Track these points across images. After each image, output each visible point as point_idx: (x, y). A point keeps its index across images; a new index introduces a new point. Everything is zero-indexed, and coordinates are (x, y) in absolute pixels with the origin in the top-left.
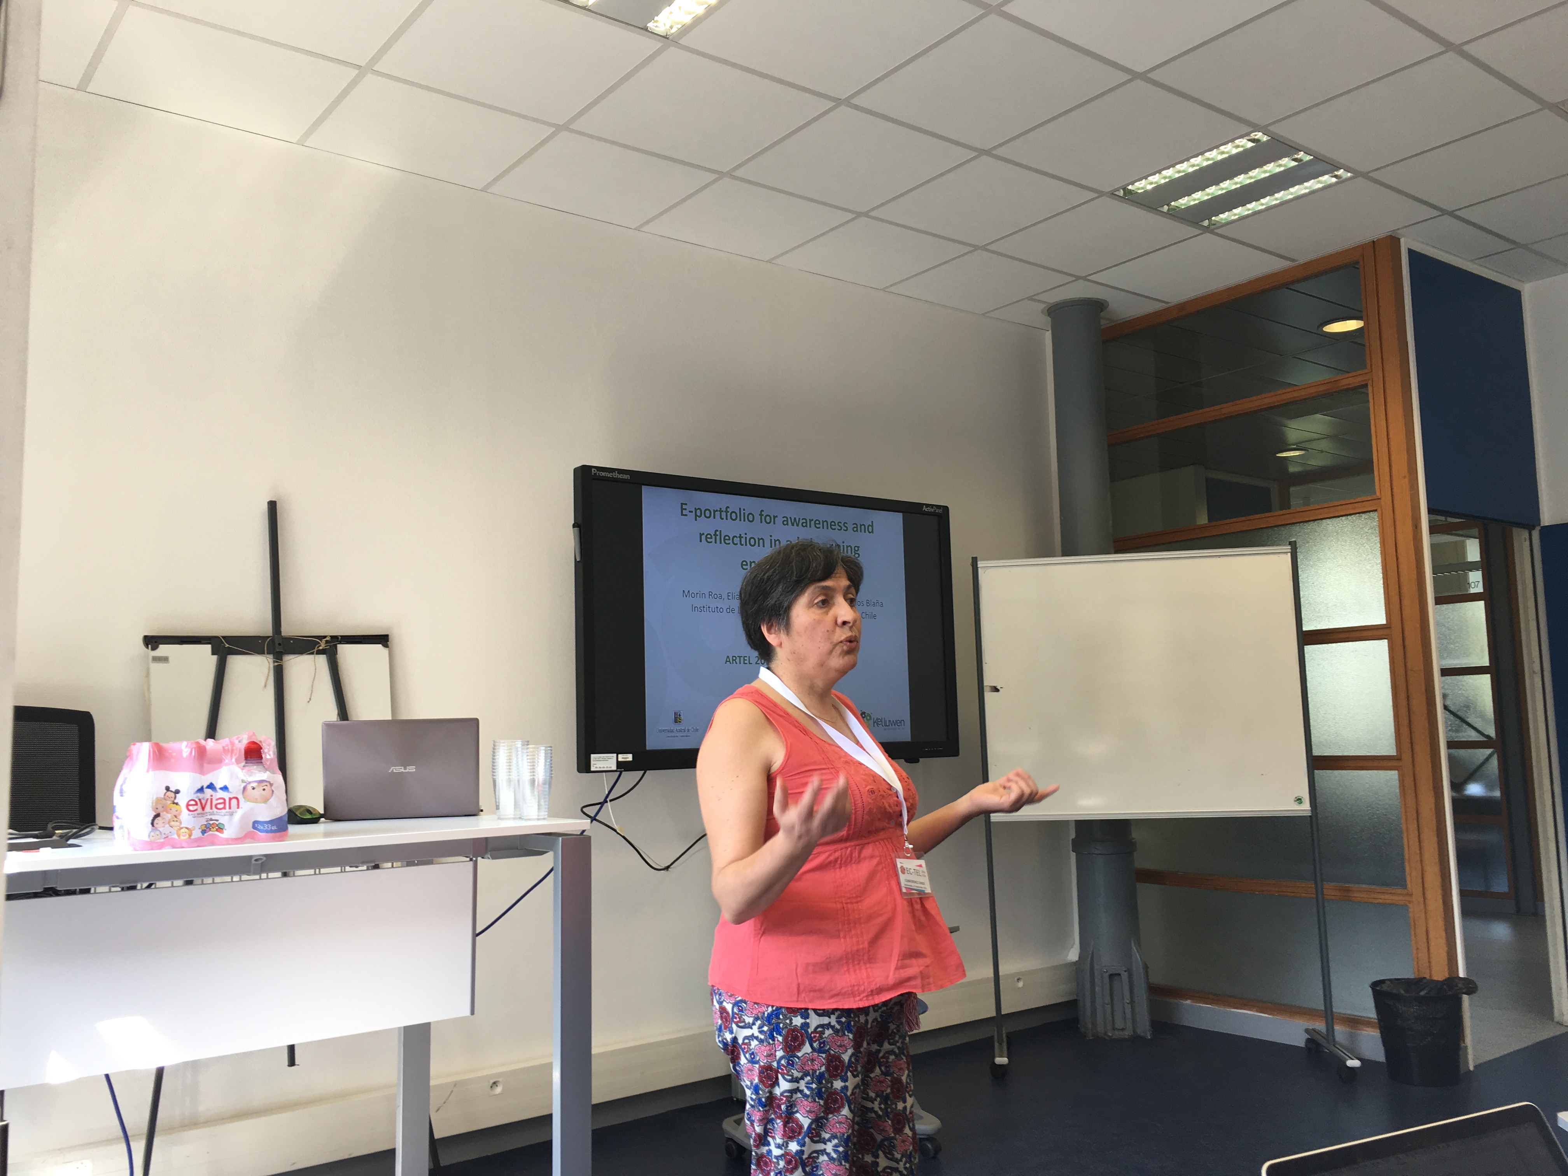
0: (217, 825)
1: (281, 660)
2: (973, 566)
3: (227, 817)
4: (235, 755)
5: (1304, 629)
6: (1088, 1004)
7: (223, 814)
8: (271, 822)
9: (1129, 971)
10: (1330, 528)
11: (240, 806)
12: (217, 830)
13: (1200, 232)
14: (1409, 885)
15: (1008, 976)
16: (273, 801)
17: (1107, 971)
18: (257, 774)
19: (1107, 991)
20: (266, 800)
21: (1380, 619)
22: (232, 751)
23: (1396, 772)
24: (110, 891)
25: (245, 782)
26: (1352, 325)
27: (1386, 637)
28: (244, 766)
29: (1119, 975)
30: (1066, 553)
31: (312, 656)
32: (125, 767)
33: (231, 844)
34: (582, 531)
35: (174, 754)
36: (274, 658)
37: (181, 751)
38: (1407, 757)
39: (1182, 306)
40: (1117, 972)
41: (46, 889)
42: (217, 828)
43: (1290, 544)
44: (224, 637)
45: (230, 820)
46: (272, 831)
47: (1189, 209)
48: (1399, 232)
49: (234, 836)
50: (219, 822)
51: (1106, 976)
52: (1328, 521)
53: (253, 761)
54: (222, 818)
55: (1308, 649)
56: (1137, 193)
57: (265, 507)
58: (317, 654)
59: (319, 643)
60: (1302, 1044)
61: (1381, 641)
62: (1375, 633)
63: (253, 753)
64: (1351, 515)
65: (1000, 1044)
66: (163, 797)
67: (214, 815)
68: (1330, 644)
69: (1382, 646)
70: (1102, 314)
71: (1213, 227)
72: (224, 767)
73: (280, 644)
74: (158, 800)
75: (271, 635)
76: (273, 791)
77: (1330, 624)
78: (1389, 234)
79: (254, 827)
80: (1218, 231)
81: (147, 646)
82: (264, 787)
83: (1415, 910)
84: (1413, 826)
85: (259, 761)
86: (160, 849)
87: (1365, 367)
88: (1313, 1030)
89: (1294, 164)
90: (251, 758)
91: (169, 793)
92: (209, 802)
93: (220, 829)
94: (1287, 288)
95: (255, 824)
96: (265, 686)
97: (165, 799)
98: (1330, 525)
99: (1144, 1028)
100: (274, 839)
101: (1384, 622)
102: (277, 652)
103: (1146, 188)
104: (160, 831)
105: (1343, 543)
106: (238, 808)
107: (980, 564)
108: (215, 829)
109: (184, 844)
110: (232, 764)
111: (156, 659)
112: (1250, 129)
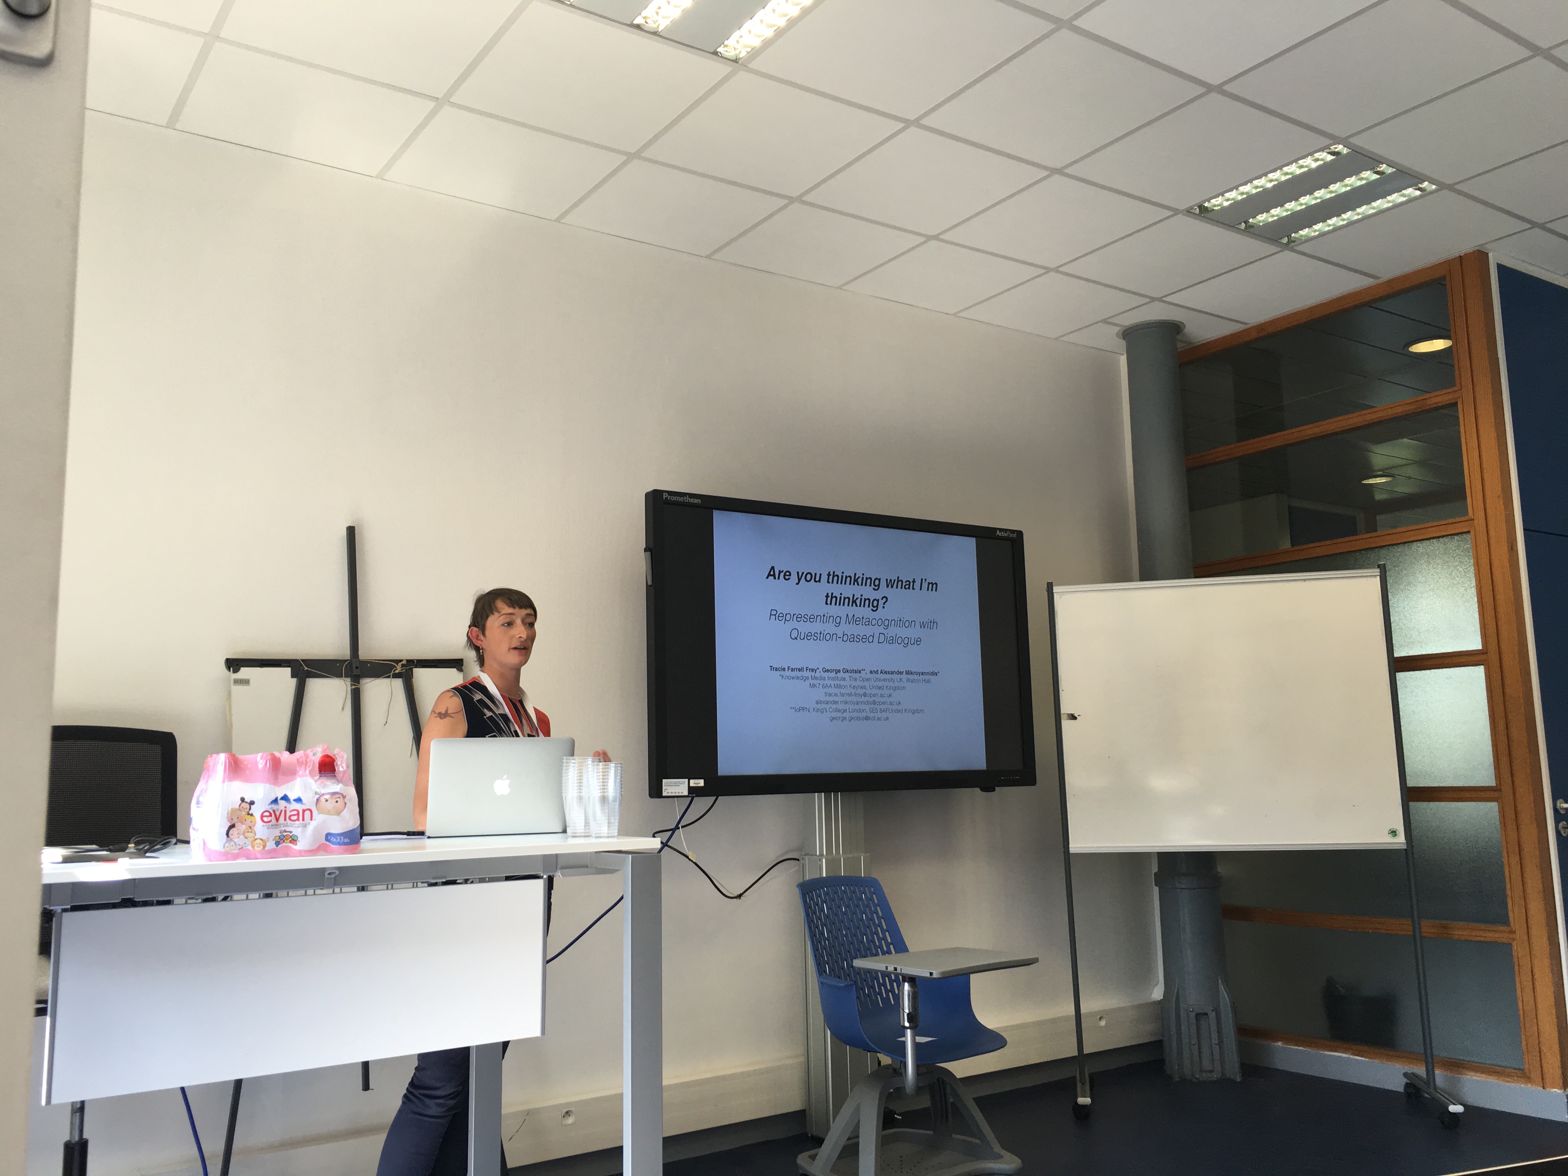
0: (291, 837)
1: (359, 683)
2: (1048, 592)
3: (300, 829)
4: (309, 767)
5: (1396, 655)
6: (1174, 1046)
7: (296, 826)
8: (344, 834)
9: (1217, 1011)
10: (1421, 550)
11: (313, 818)
12: (290, 842)
13: (1279, 249)
14: (1512, 924)
15: (1091, 1014)
16: (345, 813)
17: (1193, 1011)
18: (332, 786)
19: (1194, 1030)
20: (338, 813)
21: (1474, 643)
22: (306, 762)
23: (1496, 803)
24: (186, 903)
25: (319, 794)
26: (1439, 345)
27: (1482, 663)
28: (318, 779)
29: (1206, 1014)
30: (1143, 578)
31: (387, 681)
32: (201, 779)
33: (303, 856)
34: (653, 555)
35: (249, 766)
36: (351, 681)
37: (257, 763)
38: (1507, 788)
39: (1261, 327)
40: (1204, 1012)
41: (123, 899)
42: (290, 839)
43: (1378, 567)
44: (303, 660)
45: (303, 832)
46: (345, 844)
47: (1268, 225)
48: (1488, 246)
49: (307, 848)
50: (292, 834)
51: (1193, 1015)
52: (1419, 544)
53: (327, 775)
54: (295, 829)
55: (1400, 676)
56: (1213, 210)
57: (344, 533)
58: (393, 677)
59: (396, 667)
60: (1401, 1089)
61: (1477, 668)
62: (1471, 658)
63: (327, 767)
64: (1443, 537)
65: (1083, 1084)
66: (238, 807)
67: (288, 826)
68: (1423, 671)
69: (1478, 673)
70: (1179, 337)
71: (1293, 244)
72: (298, 778)
73: (357, 668)
74: (233, 811)
75: (349, 659)
76: (346, 803)
77: (1422, 650)
78: (1477, 248)
79: (327, 839)
80: (1300, 248)
81: (229, 668)
82: (337, 800)
83: (1519, 950)
84: (1515, 859)
85: (333, 774)
86: (235, 860)
87: (1454, 385)
88: (1414, 1074)
89: (1375, 177)
90: (324, 771)
91: (243, 804)
92: (283, 813)
93: (294, 841)
94: (1370, 307)
95: (328, 836)
96: (343, 709)
97: (239, 810)
98: (1421, 547)
99: (1234, 1071)
100: (346, 852)
101: (1480, 647)
102: (355, 675)
103: (1223, 204)
104: (235, 842)
105: (1435, 566)
106: (311, 819)
107: (1056, 589)
108: (288, 841)
109: (259, 855)
110: (306, 776)
111: (237, 682)
112: (1329, 142)
